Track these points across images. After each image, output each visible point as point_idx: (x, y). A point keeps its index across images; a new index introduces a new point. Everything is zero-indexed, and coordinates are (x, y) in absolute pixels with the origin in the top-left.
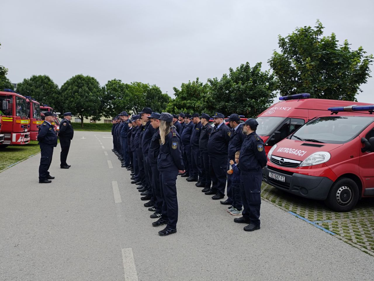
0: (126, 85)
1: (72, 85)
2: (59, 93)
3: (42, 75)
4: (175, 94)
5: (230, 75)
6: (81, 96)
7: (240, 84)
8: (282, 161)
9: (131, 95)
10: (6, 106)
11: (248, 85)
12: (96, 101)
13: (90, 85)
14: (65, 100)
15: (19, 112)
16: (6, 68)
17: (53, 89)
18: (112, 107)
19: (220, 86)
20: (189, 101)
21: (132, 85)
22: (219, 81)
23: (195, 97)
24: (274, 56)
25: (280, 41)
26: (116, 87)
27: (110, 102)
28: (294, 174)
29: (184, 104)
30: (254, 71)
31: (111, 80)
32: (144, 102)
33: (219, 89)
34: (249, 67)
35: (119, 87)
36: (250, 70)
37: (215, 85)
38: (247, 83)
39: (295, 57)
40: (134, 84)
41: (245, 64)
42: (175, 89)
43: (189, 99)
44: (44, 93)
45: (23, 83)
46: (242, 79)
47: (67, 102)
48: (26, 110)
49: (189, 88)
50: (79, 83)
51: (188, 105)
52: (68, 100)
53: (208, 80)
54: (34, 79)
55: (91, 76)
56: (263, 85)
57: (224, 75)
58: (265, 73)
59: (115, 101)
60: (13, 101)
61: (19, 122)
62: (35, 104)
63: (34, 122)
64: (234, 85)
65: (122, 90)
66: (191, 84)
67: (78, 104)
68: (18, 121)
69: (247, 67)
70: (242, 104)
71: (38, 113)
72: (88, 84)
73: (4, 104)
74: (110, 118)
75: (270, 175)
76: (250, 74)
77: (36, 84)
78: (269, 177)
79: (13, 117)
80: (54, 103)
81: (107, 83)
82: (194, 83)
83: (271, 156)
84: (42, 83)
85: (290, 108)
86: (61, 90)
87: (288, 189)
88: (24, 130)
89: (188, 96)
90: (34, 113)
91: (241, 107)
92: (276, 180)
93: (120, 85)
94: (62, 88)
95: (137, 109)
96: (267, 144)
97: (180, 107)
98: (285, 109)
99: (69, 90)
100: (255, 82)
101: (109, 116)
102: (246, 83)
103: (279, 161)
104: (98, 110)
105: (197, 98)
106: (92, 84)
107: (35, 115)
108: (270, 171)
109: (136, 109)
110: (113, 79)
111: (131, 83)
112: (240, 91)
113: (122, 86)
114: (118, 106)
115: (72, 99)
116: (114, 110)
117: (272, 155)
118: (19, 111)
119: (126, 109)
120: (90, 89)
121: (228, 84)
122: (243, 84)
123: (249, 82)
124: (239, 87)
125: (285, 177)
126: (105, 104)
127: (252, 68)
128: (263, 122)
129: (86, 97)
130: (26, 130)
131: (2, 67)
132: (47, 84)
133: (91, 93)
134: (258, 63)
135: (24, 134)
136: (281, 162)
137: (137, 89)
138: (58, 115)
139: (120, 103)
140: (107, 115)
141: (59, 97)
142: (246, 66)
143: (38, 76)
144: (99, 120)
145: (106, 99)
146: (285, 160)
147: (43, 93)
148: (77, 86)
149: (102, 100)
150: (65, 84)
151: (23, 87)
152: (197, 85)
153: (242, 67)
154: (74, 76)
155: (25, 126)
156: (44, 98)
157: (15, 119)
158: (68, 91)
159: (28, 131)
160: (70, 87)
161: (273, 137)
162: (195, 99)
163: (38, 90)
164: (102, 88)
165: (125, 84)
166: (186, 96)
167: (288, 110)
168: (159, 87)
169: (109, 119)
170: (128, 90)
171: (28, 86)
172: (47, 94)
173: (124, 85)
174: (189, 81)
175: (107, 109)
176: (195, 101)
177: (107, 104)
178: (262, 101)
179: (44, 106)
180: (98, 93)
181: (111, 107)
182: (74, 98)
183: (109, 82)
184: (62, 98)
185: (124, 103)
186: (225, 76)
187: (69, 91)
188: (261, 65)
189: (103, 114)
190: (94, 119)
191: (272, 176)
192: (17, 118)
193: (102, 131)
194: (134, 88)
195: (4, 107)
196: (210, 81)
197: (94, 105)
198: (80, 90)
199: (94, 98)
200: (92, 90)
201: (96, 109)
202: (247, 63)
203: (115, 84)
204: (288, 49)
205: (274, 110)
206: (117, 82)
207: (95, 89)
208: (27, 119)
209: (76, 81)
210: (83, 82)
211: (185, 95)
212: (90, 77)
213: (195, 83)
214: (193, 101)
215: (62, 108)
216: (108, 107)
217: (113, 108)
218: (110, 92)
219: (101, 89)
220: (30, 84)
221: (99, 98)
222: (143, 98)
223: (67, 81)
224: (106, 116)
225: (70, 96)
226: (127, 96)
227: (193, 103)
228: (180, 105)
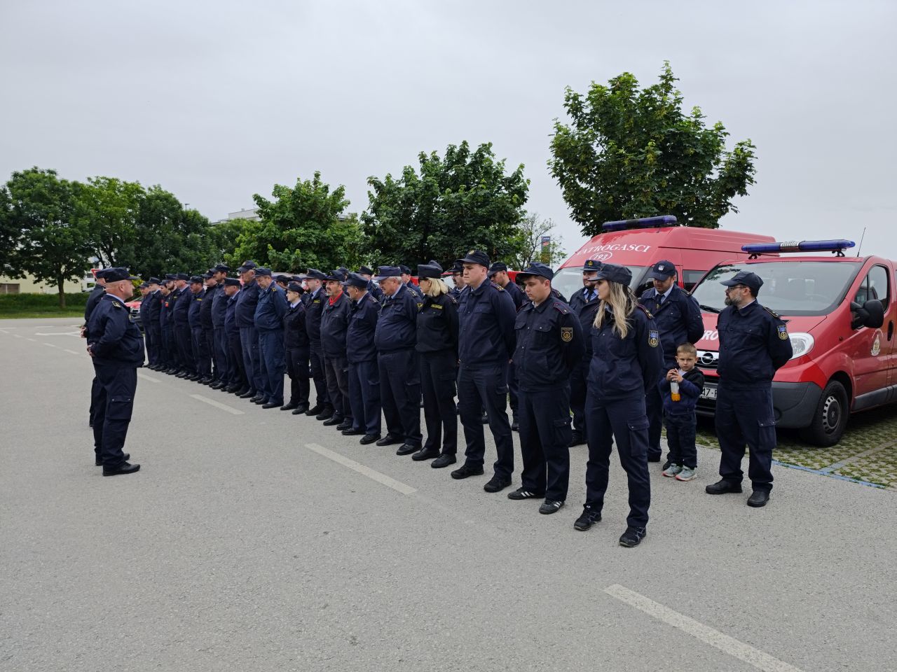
0: (75, 184)
4: (258, 212)
7: (461, 192)
9: (93, 212)
11: (477, 193)
19: (406, 195)
20: (301, 231)
21: (91, 187)
23: (313, 220)
26: (43, 190)
27: (25, 234)
29: (290, 236)
31: (21, 172)
33: (404, 202)
34: (467, 151)
35: (52, 190)
36: (468, 159)
40: (98, 182)
41: (458, 145)
43: (300, 226)
49: (299, 198)
51: (301, 239)
57: (405, 168)
64: (450, 195)
65: (63, 199)
66: (303, 188)
69: (464, 151)
81: (9, 179)
82: (309, 185)
85: (648, 247)
89: (296, 218)
91: (462, 246)
93: (54, 184)
105: (320, 222)
110: (30, 168)
111: (89, 179)
112: (462, 207)
113: (64, 187)
116: (38, 256)
121: (428, 191)
124: (460, 199)
126: (10, 239)
127: (472, 154)
134: (483, 145)
139: (60, 235)
140: (17, 269)
142: (460, 149)
145: (14, 225)
152: (317, 190)
153: (452, 152)
162: (315, 224)
165: (70, 182)
166: (292, 218)
173: (68, 185)
174: (298, 179)
176: (317, 229)
177: (15, 239)
181: (28, 246)
183: (16, 175)
185: (73, 235)
186: (408, 172)
188: (490, 149)
194: (100, 193)
196: (375, 183)
202: (465, 143)
203: (37, 180)
206: (45, 177)
211: (289, 215)
213: (311, 184)
214: (312, 230)
216: (21, 246)
217: (37, 251)
218: (25, 205)
226: (80, 214)
227: (314, 236)
228: (278, 239)
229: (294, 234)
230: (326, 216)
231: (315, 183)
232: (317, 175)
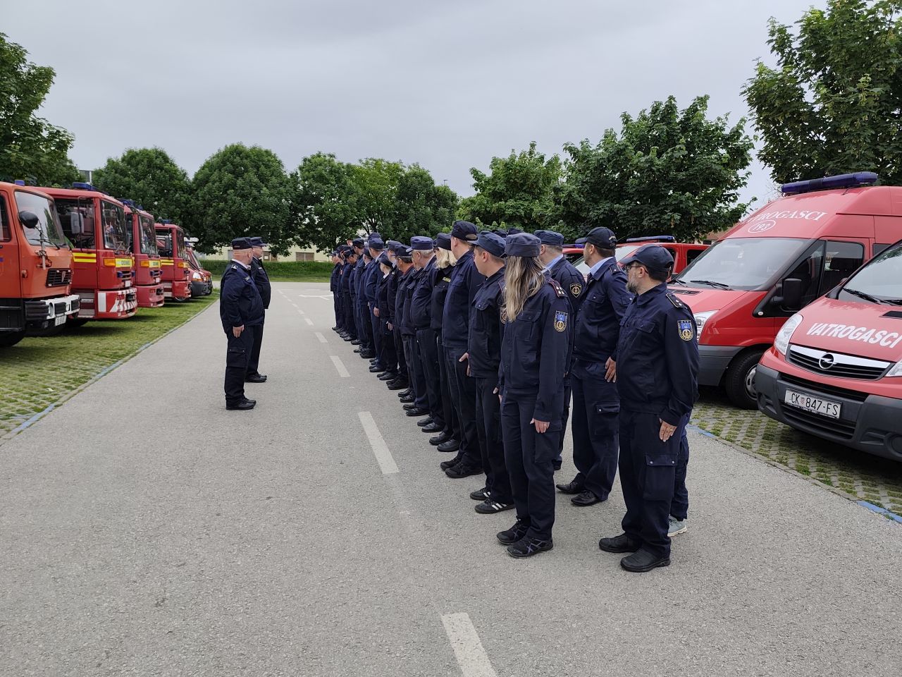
0: (348, 166)
1: (220, 170)
2: (190, 190)
3: (150, 147)
4: (474, 185)
5: (622, 131)
6: (243, 196)
7: (653, 155)
8: (827, 360)
9: (360, 191)
10: (78, 225)
11: (675, 155)
12: (276, 209)
13: (262, 168)
14: (205, 208)
15: (110, 240)
16: (69, 131)
17: (177, 182)
18: (315, 221)
19: (598, 161)
20: (511, 202)
21: (361, 167)
22: (593, 147)
23: (525, 191)
24: (757, 75)
25: (773, 35)
26: (324, 172)
27: (310, 210)
28: (869, 399)
29: (499, 209)
30: (687, 119)
31: (309, 157)
32: (392, 206)
33: (596, 168)
34: (676, 107)
35: (331, 172)
36: (677, 117)
37: (584, 158)
38: (672, 151)
39: (820, 76)
40: (367, 163)
41: (664, 100)
42: (475, 173)
43: (510, 198)
44: (156, 192)
45: (107, 168)
46: (656, 141)
47: (211, 211)
48: (124, 234)
49: (511, 169)
50: (235, 166)
51: (509, 212)
52: (211, 206)
53: (564, 146)
54: (132, 158)
55: (264, 148)
56: (710, 153)
57: (606, 130)
58: (717, 124)
59: (323, 207)
60: (94, 212)
61: (112, 264)
62: (143, 218)
63: (143, 264)
64: (640, 158)
65: (338, 180)
66: (517, 159)
67: (236, 216)
68: (108, 263)
69: (671, 108)
70: (656, 206)
71: (151, 241)
72: (258, 168)
73: (74, 221)
74: (310, 247)
75: (789, 398)
76: (678, 127)
77: (137, 169)
78: (787, 404)
79: (96, 253)
80: (181, 215)
81: (301, 164)
82: (524, 156)
83: (789, 347)
84: (149, 166)
85: (823, 214)
86: (194, 183)
87: (850, 437)
88: (123, 283)
89: (508, 190)
90: (143, 239)
91: (653, 215)
92: (810, 413)
93: (333, 167)
94: (196, 179)
95: (376, 224)
96: (761, 313)
97: (488, 218)
98: (806, 217)
99: (214, 182)
100: (690, 147)
101: (308, 243)
102: (669, 150)
103: (818, 360)
104: (283, 230)
105: (531, 193)
106: (267, 166)
107: (144, 246)
108: (789, 387)
109: (373, 225)
110: (315, 153)
111: (360, 161)
112: (653, 171)
113: (339, 168)
114: (329, 219)
115: (222, 205)
116: (319, 229)
117: (790, 343)
118: (110, 238)
119: (350, 225)
120: (263, 179)
121: (620, 155)
122: (659, 155)
123: (678, 147)
124: (651, 162)
125: (839, 406)
126: (300, 215)
127: (684, 110)
128: (741, 254)
129: (255, 198)
130: (128, 284)
131: (61, 130)
132: (161, 169)
133: (265, 189)
134: (698, 98)
135: (124, 291)
136: (824, 364)
137: (375, 175)
138: (192, 245)
139: (334, 211)
140: (304, 240)
141: (190, 201)
142: (666, 106)
143: (138, 151)
144: (287, 254)
145: (301, 202)
146: (838, 359)
147: (153, 192)
148: (232, 172)
149: (291, 204)
150: (203, 168)
151: (106, 179)
152: (532, 161)
153: (657, 110)
154: (223, 149)
155: (125, 273)
156: (156, 203)
157: (101, 258)
158: (210, 184)
159: (132, 286)
160: (215, 176)
161: (777, 293)
162: (526, 195)
163: (141, 184)
164: (292, 175)
165: (345, 164)
166: (503, 190)
167: (816, 219)
168: (426, 169)
169: (308, 250)
170: (352, 179)
171: (117, 175)
172: (161, 193)
173: (343, 167)
174: (513, 150)
175: (304, 227)
176: (526, 200)
177: (303, 214)
178: (707, 197)
179: (163, 224)
180: (282, 189)
181: (312, 220)
182: (226, 202)
183: (305, 160)
184: (198, 203)
185: (344, 210)
186: (609, 136)
187: (214, 184)
188: (705, 102)
189: (294, 240)
190: (274, 253)
191: (794, 400)
192: (105, 254)
193: (295, 281)
194: (367, 174)
195: (75, 227)
196: (571, 150)
197: (273, 217)
198: (240, 182)
199: (273, 200)
200: (268, 181)
201: (278, 229)
202: (671, 98)
203: (320, 165)
204: (795, 54)
205: (774, 219)
206: (325, 161)
207: (274, 178)
208: (129, 255)
209: (228, 160)
210: (245, 161)
211: (501, 187)
212: (260, 151)
213: (527, 155)
214: (521, 202)
215: (197, 225)
216: (307, 220)
217: (319, 225)
218: (310, 185)
219: (289, 177)
220: (122, 170)
221: (283, 200)
222: (390, 198)
223: (207, 163)
224: (301, 244)
225: (217, 197)
226: (350, 193)
227: (522, 208)
228: (489, 212)
229: (503, 207)
230: (537, 186)
231: (531, 153)
232: (533, 146)
